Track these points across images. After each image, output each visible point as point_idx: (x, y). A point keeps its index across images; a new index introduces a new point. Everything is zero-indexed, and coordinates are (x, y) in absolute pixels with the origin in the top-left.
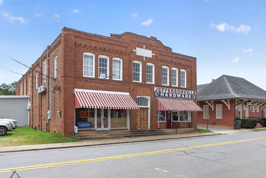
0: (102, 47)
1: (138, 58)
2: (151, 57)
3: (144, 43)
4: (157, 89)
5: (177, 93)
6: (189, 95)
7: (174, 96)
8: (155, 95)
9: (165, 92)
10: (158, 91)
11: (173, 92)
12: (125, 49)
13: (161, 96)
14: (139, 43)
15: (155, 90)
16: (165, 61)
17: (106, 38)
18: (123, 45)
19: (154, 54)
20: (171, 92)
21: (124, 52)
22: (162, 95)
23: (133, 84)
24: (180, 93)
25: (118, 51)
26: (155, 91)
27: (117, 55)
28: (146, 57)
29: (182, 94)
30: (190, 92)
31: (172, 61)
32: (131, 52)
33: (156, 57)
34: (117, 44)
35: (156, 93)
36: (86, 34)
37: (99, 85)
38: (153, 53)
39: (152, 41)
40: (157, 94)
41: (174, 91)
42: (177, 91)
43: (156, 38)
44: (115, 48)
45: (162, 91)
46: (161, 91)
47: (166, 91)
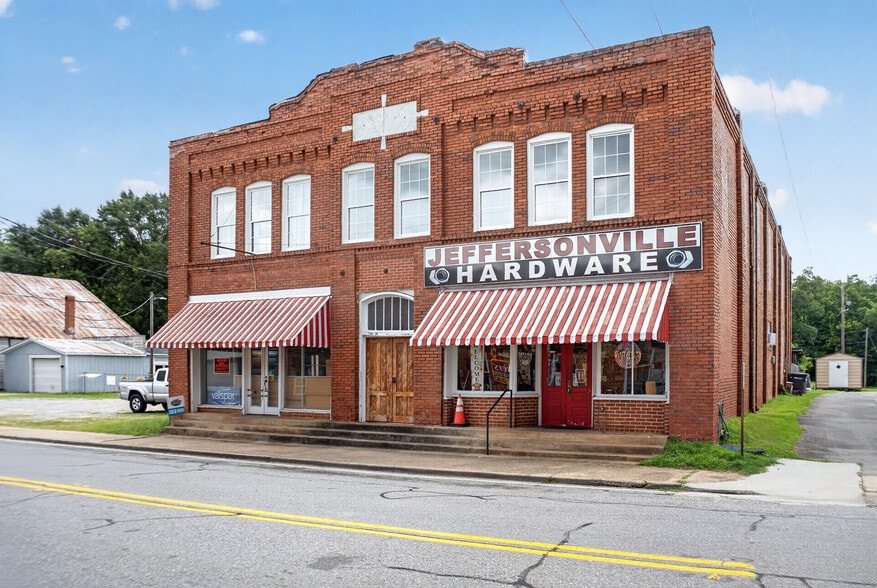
0: (248, 160)
1: (359, 152)
2: (412, 127)
3: (380, 87)
4: (438, 254)
5: (553, 254)
6: (644, 257)
7: (532, 274)
8: (428, 283)
9: (482, 258)
10: (442, 263)
11: (528, 255)
12: (314, 136)
13: (460, 280)
14: (365, 93)
15: (430, 262)
16: (482, 121)
17: (258, 125)
18: (308, 127)
19: (425, 113)
20: (517, 256)
21: (310, 148)
22: (465, 278)
23: (341, 254)
24: (574, 252)
25: (291, 153)
26: (427, 265)
27: (293, 167)
28: (389, 139)
29: (588, 257)
30: (650, 235)
31: (521, 107)
32: (335, 139)
33: (436, 120)
34: (290, 130)
35: (433, 272)
36: (210, 139)
37: (243, 275)
38: (420, 109)
39: (417, 61)
40: (440, 276)
41: (532, 250)
42: (551, 246)
43: (438, 42)
44: (282, 147)
45: (465, 259)
46: (460, 258)
47: (483, 254)
